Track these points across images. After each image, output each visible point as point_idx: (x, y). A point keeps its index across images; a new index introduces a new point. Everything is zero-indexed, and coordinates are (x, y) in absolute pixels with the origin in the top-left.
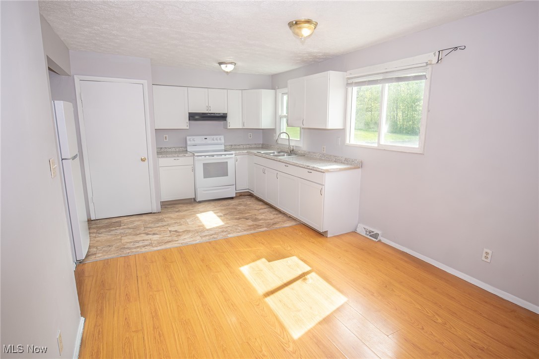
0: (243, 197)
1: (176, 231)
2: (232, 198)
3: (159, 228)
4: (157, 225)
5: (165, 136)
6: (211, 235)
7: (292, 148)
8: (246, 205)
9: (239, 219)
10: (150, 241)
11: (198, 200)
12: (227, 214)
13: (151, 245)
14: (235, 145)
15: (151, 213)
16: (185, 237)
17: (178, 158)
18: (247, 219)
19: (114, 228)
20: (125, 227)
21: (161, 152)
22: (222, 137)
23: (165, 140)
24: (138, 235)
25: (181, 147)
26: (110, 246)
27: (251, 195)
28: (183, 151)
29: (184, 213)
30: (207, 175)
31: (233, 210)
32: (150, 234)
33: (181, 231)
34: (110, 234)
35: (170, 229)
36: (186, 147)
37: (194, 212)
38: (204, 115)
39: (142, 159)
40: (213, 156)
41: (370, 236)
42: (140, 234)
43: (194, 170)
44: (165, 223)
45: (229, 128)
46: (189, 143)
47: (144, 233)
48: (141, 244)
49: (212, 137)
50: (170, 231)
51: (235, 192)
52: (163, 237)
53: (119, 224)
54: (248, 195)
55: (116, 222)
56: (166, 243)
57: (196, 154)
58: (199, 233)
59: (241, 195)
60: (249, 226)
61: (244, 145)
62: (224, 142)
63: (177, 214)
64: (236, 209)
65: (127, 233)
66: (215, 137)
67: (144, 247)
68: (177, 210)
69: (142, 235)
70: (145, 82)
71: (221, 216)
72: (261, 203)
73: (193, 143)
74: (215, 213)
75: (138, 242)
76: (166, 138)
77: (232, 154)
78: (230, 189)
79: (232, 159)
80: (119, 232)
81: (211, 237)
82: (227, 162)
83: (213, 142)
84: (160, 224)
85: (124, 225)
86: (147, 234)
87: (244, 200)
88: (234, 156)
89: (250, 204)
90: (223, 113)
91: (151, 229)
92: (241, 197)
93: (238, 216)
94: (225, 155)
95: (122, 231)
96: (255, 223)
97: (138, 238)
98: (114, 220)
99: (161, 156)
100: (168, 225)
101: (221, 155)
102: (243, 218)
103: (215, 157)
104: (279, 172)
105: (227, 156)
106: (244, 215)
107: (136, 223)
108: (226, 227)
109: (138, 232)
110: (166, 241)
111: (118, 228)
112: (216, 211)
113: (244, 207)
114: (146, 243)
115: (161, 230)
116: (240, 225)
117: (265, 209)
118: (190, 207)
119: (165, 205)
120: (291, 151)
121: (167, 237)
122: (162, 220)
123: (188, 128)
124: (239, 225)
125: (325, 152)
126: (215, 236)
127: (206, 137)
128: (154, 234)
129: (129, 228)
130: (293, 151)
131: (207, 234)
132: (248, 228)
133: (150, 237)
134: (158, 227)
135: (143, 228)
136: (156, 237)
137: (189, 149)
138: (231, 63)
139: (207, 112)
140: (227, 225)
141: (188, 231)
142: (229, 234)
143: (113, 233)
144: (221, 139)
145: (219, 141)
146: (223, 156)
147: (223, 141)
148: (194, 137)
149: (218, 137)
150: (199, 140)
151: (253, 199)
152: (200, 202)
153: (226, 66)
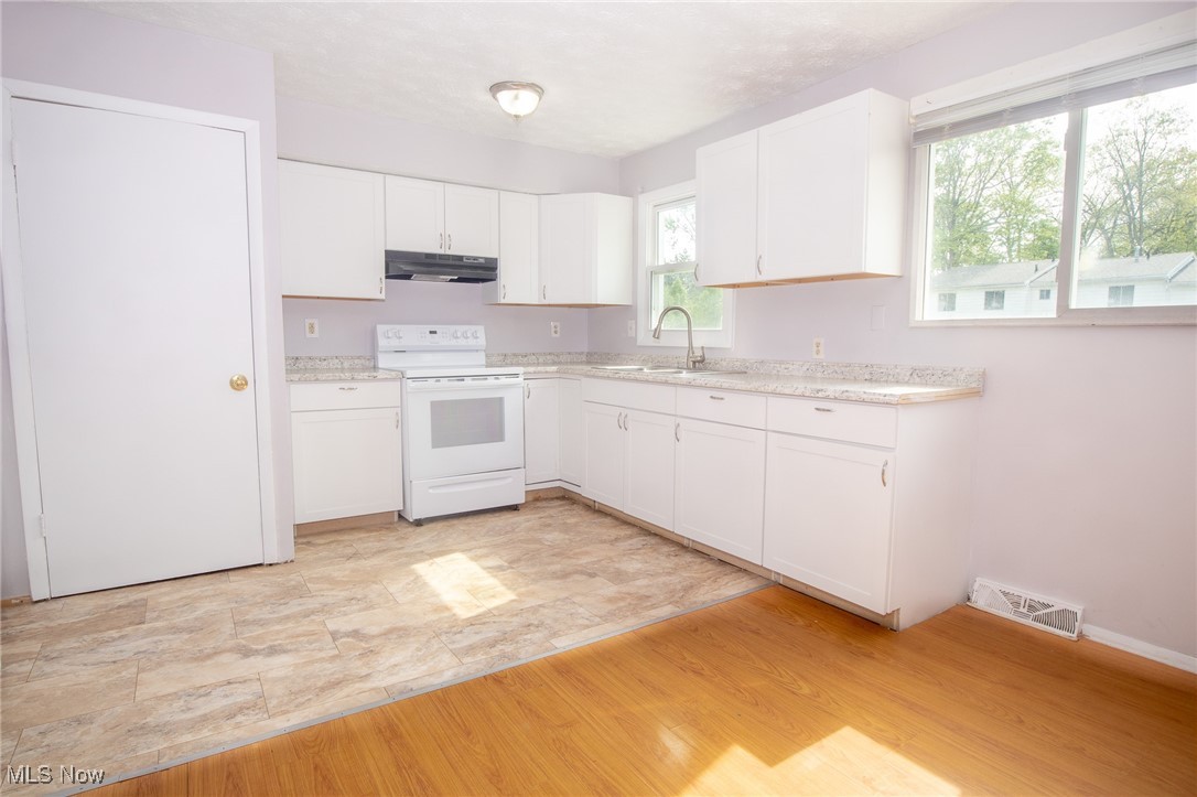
0: (544, 504)
1: (355, 634)
2: (514, 508)
3: (290, 625)
4: (285, 611)
5: (308, 321)
6: (492, 645)
7: (698, 353)
8: (566, 529)
9: (564, 575)
10: (256, 687)
11: (413, 515)
12: (519, 560)
13: (258, 704)
14: (515, 355)
15: (260, 565)
16: (393, 661)
17: (353, 385)
18: (592, 575)
19: (114, 633)
20: (158, 624)
21: (299, 366)
22: (481, 330)
23: (309, 335)
24: (209, 657)
25: (359, 358)
26: (79, 721)
27: (567, 497)
28: (364, 369)
29: (375, 561)
30: (441, 438)
31: (532, 546)
32: (257, 652)
33: (374, 630)
34: (93, 658)
35: (332, 625)
36: (374, 358)
37: (407, 555)
38: (433, 261)
39: (232, 383)
40: (461, 378)
41: (1036, 619)
42: (217, 653)
43: (401, 423)
44: (312, 604)
45: (503, 301)
46: (382, 342)
47: (230, 650)
48: (216, 703)
49: (453, 328)
50: (335, 635)
51: (523, 489)
52: (312, 662)
53: (137, 615)
54: (557, 498)
55: (128, 606)
56: (323, 689)
57: (409, 374)
58: (444, 638)
59: (537, 499)
60: (610, 600)
61: (541, 354)
62: (484, 343)
63: (351, 565)
64: (538, 541)
65: (163, 652)
66: (461, 329)
67: (231, 716)
68: (349, 551)
69: (225, 658)
70: (251, 126)
71: (500, 568)
72: (608, 520)
73: (395, 343)
74: (476, 559)
75: (204, 692)
76: (312, 327)
77: (516, 375)
78: (510, 480)
79: (515, 390)
80: (129, 647)
81: (495, 652)
82: (501, 399)
83: (453, 342)
84: (294, 607)
85: (157, 619)
86: (246, 653)
87: (552, 512)
88: (521, 379)
89: (576, 525)
90: (486, 259)
91: (260, 631)
92: (539, 504)
93: (557, 567)
94: (497, 376)
95: (144, 644)
96: (624, 588)
97: (207, 674)
98: (120, 599)
99: (296, 377)
100: (325, 609)
101: (485, 377)
102: (576, 572)
103: (468, 381)
104: (679, 420)
105: (503, 380)
106: (574, 561)
107: (205, 608)
108: (535, 610)
109: (209, 645)
110: (320, 684)
111: (129, 629)
112: (479, 552)
113: (562, 536)
114: (242, 695)
115: (300, 630)
116: (578, 599)
117: (630, 537)
118: (390, 539)
119: (305, 536)
120: (694, 362)
121: (322, 660)
122: (297, 591)
123: (382, 296)
124: (575, 600)
125: (821, 356)
126: (509, 648)
127: (433, 328)
128: (273, 651)
129: (175, 630)
130: (702, 361)
131: (475, 639)
132: (610, 607)
133: (257, 664)
134: (287, 618)
135: (228, 628)
136: (280, 665)
137: (384, 361)
138: (532, 86)
139: (442, 252)
140: (531, 602)
141: (399, 633)
142: (555, 634)
143: (106, 653)
144: (478, 336)
145: (471, 342)
146: (491, 381)
147: (482, 341)
148: (398, 327)
149: (470, 329)
150: (412, 335)
151: (578, 510)
152: (419, 523)
153: (516, 97)
